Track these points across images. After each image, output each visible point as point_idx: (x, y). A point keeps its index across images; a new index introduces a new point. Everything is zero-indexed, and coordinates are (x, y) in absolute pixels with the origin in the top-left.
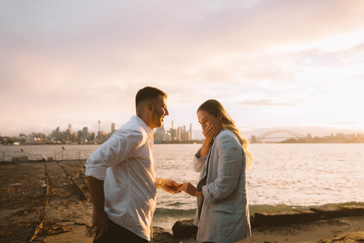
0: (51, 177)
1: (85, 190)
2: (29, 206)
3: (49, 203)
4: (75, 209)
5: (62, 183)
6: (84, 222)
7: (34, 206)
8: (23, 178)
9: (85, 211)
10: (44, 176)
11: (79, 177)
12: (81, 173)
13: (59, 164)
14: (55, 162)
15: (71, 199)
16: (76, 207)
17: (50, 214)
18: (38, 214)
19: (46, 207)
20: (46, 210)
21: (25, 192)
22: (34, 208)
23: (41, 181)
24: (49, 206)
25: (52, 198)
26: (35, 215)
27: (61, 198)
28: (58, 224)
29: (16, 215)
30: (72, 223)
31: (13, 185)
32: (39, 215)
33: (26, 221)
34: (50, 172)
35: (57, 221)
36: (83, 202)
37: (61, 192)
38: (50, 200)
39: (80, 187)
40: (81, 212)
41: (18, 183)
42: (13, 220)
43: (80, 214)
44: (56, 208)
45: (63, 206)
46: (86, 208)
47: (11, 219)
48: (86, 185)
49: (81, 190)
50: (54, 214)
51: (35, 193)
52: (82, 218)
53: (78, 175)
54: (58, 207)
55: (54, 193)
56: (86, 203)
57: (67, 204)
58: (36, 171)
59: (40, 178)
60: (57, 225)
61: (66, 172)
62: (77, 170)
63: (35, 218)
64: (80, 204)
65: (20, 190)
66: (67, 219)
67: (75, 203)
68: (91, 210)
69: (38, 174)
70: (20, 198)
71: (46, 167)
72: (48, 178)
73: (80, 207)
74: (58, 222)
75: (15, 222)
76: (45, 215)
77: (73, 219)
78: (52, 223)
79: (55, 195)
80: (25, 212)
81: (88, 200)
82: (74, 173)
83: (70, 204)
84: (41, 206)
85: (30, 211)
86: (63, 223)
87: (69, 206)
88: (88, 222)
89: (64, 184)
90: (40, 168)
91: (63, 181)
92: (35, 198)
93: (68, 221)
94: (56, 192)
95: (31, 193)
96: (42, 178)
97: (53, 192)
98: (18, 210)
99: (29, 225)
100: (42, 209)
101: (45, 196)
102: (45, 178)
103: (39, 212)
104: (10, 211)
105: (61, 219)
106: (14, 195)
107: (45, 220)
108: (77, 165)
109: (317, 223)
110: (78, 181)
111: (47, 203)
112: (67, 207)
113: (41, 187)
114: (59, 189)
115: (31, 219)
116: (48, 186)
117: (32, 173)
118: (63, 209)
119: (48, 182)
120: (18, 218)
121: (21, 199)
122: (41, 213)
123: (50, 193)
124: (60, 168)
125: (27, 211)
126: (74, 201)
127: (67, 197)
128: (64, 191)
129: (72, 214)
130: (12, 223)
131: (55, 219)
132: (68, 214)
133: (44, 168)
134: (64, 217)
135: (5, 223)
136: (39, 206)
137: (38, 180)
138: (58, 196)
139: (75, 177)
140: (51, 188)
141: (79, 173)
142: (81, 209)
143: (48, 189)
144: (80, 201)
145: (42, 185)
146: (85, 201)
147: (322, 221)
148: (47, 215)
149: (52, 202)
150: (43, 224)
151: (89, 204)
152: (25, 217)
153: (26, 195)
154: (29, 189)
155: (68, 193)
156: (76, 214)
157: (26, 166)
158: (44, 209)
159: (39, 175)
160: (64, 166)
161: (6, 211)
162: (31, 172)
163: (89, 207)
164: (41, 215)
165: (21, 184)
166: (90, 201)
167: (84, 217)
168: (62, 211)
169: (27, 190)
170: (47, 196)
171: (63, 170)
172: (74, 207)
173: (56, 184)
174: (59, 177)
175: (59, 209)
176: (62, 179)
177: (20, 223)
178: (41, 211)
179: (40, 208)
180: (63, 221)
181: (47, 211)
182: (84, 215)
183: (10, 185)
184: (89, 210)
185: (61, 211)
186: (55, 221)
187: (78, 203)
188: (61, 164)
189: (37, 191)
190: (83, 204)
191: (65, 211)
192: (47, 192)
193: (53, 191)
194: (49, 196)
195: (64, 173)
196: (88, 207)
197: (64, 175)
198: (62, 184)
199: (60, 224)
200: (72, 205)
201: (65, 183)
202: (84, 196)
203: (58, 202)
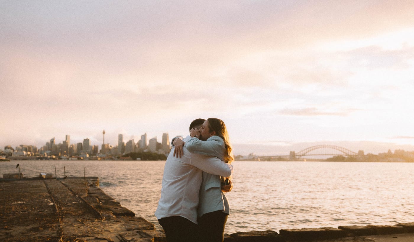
0: (57, 195)
1: (99, 209)
2: (42, 223)
3: (62, 220)
4: (92, 226)
5: (70, 201)
6: (104, 237)
7: (47, 223)
8: (25, 197)
9: (103, 228)
10: (48, 195)
11: (88, 196)
12: (90, 192)
13: (61, 182)
14: (56, 180)
15: (85, 217)
16: (92, 224)
17: (67, 230)
18: (54, 230)
19: (60, 224)
20: (61, 226)
21: (32, 210)
22: (47, 225)
23: (46, 200)
24: (63, 223)
25: (64, 216)
26: (51, 231)
27: (74, 216)
28: (78, 238)
29: (32, 231)
30: (93, 238)
31: (16, 203)
32: (56, 231)
33: (44, 236)
34: (53, 191)
35: (76, 236)
36: (99, 220)
37: (72, 211)
38: (62, 218)
39: (92, 206)
40: (99, 229)
41: (21, 201)
42: (31, 235)
43: (98, 231)
44: (71, 225)
45: (78, 223)
46: (104, 225)
47: (27, 234)
48: (99, 204)
49: (93, 209)
50: (71, 230)
51: (43, 211)
52: (102, 234)
53: (86, 194)
54: (73, 224)
55: (65, 212)
56: (103, 221)
57: (82, 222)
58: (36, 189)
59: (43, 197)
60: (78, 240)
61: (71, 191)
62: (83, 188)
63: (53, 234)
64: (96, 221)
65: (26, 208)
66: (86, 235)
67: (90, 221)
68: (109, 227)
69: (40, 192)
70: (29, 215)
71: (46, 185)
72: (54, 197)
73: (97, 224)
74: (78, 237)
75: (33, 236)
76: (62, 231)
77: (92, 235)
78: (72, 237)
79: (66, 213)
80: (40, 229)
81: (104, 219)
82: (81, 192)
83: (85, 222)
84: (55, 224)
85: (45, 228)
86: (83, 238)
87: (85, 223)
88: (108, 238)
89: (73, 203)
90: (40, 186)
91: (71, 200)
92: (46, 216)
93: (88, 236)
94: (67, 210)
95: (39, 211)
96: (46, 197)
97: (64, 210)
98: (31, 226)
99: (49, 239)
100: (57, 226)
101: (56, 214)
102: (50, 197)
103: (55, 228)
104: (23, 228)
105: (79, 234)
106: (21, 213)
107: (63, 236)
108: (82, 184)
109: (342, 240)
110: (87, 200)
111: (60, 220)
112: (83, 225)
113: (49, 206)
114: (70, 208)
115: (49, 234)
116: (55, 204)
117: (33, 191)
118: (79, 226)
119: (55, 200)
120: (34, 234)
121: (30, 217)
122: (57, 229)
123: (60, 211)
124: (64, 186)
125: (42, 227)
126: (89, 219)
127: (80, 216)
128: (75, 210)
129: (89, 230)
130: (30, 238)
131: (73, 234)
132: (86, 230)
133: (45, 186)
134: (82, 233)
135: (23, 238)
136: (53, 223)
137: (43, 199)
138: (70, 214)
139: (84, 196)
140: (60, 207)
141: (87, 192)
142: (98, 226)
143: (56, 207)
144: (95, 219)
145: (48, 203)
146: (100, 219)
147: (347, 238)
148: (64, 231)
149: (65, 220)
150: (62, 238)
151: (106, 222)
152: (42, 233)
153: (34, 213)
154: (36, 208)
155: (80, 212)
156: (94, 231)
157: (22, 184)
158: (59, 225)
159: (43, 194)
160: (67, 184)
161: (19, 228)
162: (31, 190)
163: (107, 225)
164: (57, 232)
165: (25, 202)
166: (106, 219)
167: (104, 233)
168: (79, 228)
169: (33, 209)
170: (57, 214)
171: (68, 189)
172: (91, 225)
173: (64, 203)
174: (66, 196)
175: (75, 226)
176: (69, 198)
177: (38, 238)
178: (56, 228)
179: (54, 225)
180: (83, 236)
181: (63, 227)
182: (103, 231)
183: (13, 204)
184: (108, 227)
185: (77, 228)
186: (75, 237)
187: (93, 221)
188: (63, 183)
189: (45, 210)
190: (99, 221)
191: (82, 227)
192: (57, 210)
193: (62, 209)
194: (60, 214)
195: (69, 191)
196: (105, 224)
197: (70, 194)
198: (70, 203)
199: (80, 238)
200: (87, 223)
201: (73, 201)
202: (99, 214)
203: (72, 220)
